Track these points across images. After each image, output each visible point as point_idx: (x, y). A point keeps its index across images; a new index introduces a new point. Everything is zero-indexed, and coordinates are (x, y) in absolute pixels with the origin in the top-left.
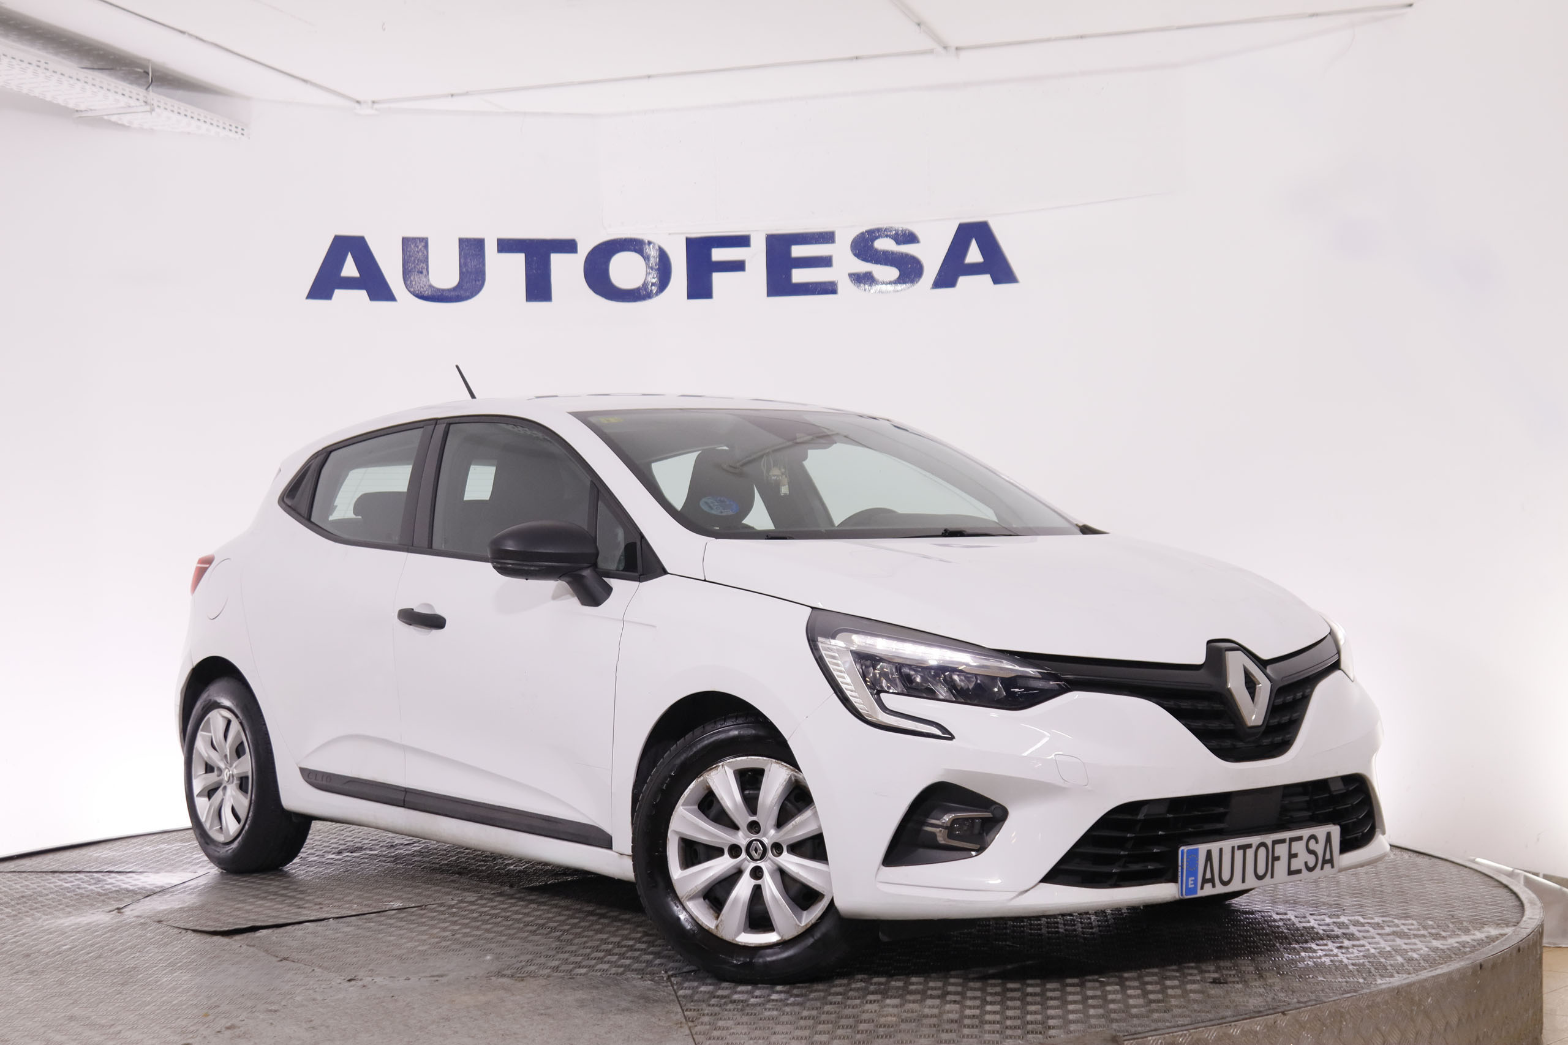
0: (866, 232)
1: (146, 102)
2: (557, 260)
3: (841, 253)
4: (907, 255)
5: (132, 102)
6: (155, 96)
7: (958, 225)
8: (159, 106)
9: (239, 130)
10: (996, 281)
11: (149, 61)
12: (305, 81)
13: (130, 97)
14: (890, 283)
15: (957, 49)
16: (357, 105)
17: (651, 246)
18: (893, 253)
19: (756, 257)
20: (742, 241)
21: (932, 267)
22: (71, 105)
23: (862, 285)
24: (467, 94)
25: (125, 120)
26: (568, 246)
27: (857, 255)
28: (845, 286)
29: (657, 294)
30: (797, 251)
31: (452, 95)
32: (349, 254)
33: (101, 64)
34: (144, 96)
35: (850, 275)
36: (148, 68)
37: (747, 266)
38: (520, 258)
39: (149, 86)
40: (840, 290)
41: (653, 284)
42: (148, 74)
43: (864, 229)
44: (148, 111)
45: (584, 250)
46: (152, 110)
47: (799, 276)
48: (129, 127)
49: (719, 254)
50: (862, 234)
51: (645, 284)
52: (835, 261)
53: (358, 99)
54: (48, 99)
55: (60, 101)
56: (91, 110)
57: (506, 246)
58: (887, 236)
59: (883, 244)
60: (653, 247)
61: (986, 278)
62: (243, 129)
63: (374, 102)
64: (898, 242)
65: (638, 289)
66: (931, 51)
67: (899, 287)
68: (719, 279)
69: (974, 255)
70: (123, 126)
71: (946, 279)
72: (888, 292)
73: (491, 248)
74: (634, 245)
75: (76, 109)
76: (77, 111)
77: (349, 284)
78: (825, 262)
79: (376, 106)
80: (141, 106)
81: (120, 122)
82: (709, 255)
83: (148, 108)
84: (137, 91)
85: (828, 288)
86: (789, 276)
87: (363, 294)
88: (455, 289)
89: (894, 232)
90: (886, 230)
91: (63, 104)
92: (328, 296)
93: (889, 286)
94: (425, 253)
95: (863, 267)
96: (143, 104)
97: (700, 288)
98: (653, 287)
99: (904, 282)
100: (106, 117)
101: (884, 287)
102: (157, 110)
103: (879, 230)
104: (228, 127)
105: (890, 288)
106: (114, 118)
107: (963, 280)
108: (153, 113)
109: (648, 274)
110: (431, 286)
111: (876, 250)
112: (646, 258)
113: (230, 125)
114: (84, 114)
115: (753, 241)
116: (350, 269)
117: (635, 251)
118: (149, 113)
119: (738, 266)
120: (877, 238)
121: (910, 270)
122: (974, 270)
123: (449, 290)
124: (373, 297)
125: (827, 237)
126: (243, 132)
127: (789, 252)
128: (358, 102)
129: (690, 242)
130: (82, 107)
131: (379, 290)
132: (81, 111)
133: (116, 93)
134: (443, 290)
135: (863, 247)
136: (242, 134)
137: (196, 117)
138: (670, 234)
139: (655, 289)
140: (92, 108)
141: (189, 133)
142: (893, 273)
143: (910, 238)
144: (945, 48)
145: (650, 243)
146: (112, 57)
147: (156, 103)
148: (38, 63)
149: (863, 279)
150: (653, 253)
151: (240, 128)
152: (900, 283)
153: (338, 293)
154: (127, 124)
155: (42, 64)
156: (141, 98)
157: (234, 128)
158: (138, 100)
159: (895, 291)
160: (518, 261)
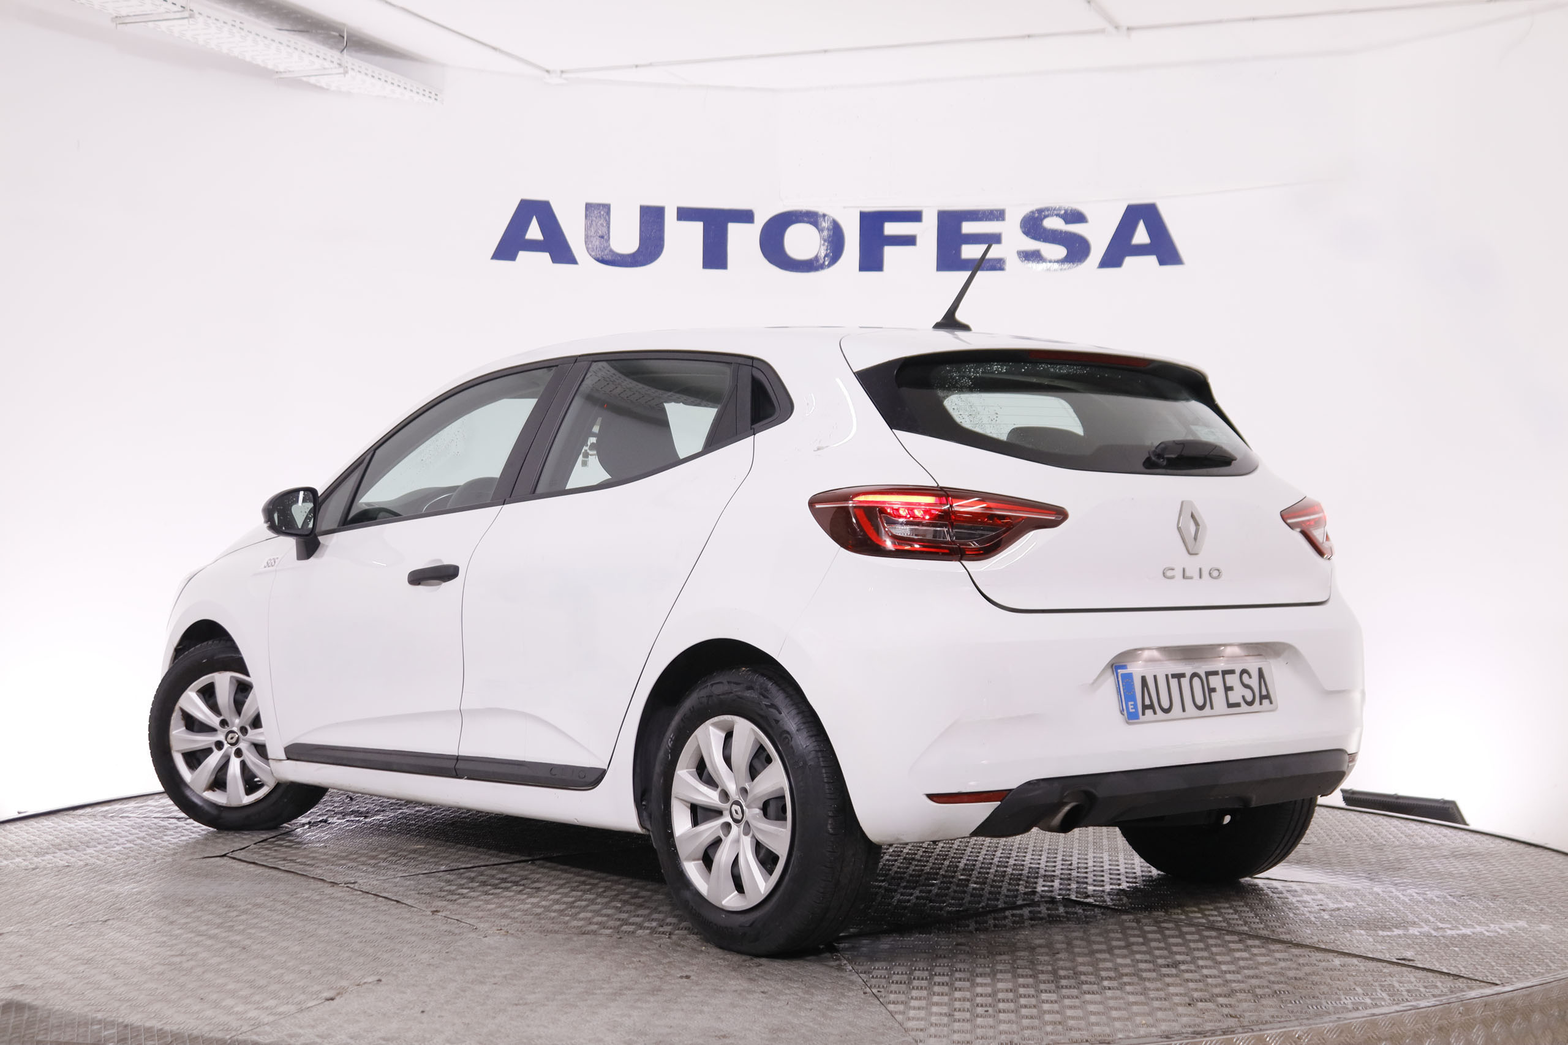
0: (1036, 210)
1: (340, 65)
2: (733, 229)
3: (1010, 230)
4: (1075, 234)
5: (327, 64)
6: (349, 59)
7: (1126, 207)
8: (353, 69)
9: (433, 96)
10: (1162, 262)
11: (344, 25)
12: (495, 49)
13: (325, 59)
14: (1057, 261)
15: (1128, 29)
16: (546, 75)
17: (825, 218)
18: (1061, 232)
19: (927, 232)
20: (914, 216)
21: (1099, 246)
22: (270, 67)
23: (1030, 262)
24: (651, 65)
25: (323, 82)
26: (746, 216)
27: (1027, 233)
28: (1013, 262)
29: (829, 265)
30: (968, 228)
31: (637, 66)
32: (534, 217)
33: (300, 27)
34: (339, 59)
35: (1019, 252)
36: (344, 32)
37: (918, 241)
38: (697, 227)
39: (343, 50)
40: (1008, 266)
41: (826, 256)
42: (343, 37)
43: (1034, 208)
44: (342, 73)
45: (761, 220)
46: (346, 72)
47: (970, 252)
48: (328, 89)
49: (891, 229)
50: (1033, 212)
51: (817, 256)
52: (1004, 239)
53: (548, 68)
54: (248, 59)
55: (259, 61)
56: (290, 71)
57: (685, 214)
58: (1057, 215)
59: (1053, 223)
60: (827, 219)
61: (1152, 260)
62: (436, 95)
63: (562, 72)
64: (1067, 222)
65: (811, 260)
66: (1103, 31)
67: (1066, 266)
68: (889, 252)
69: (1141, 236)
70: (321, 88)
71: (1113, 258)
72: (1055, 270)
73: (670, 216)
74: (811, 218)
75: (276, 70)
76: (277, 72)
77: (533, 246)
79: (564, 75)
80: (336, 68)
81: (318, 84)
82: (882, 229)
83: (341, 70)
84: (334, 54)
85: (997, 265)
86: (959, 252)
87: (545, 256)
88: (633, 255)
89: (1063, 212)
90: (1055, 209)
91: (262, 65)
92: (512, 257)
93: (1056, 264)
94: (607, 218)
95: (1032, 245)
96: (337, 66)
97: (871, 261)
98: (826, 259)
99: (1070, 262)
100: (305, 79)
101: (1049, 265)
102: (350, 72)
103: (1048, 209)
104: (421, 92)
105: (1056, 266)
106: (312, 80)
107: (1129, 261)
108: (347, 75)
109: (821, 245)
110: (611, 251)
111: (1045, 229)
112: (820, 230)
113: (424, 90)
114: (283, 75)
115: (924, 217)
116: (534, 232)
117: (811, 223)
118: (343, 75)
119: (909, 241)
120: (1046, 217)
121: (1077, 249)
122: (1141, 250)
123: (628, 256)
124: (556, 259)
125: (997, 215)
126: (436, 97)
127: (959, 228)
128: (548, 71)
129: (863, 215)
130: (280, 68)
131: (562, 254)
132: (281, 72)
133: (310, 54)
134: (623, 255)
135: (1033, 226)
136: (436, 99)
137: (390, 80)
138: (845, 207)
139: (827, 261)
140: (290, 69)
141: (385, 97)
142: (1061, 251)
143: (1077, 217)
144: (1117, 28)
145: (824, 216)
146: (309, 21)
147: (350, 66)
148: (233, 23)
149: (1031, 257)
150: (825, 224)
151: (433, 93)
152: (1067, 261)
153: (522, 255)
154: (325, 86)
155: (238, 24)
156: (336, 61)
157: (427, 93)
158: (332, 62)
159: (1061, 269)
160: (696, 229)
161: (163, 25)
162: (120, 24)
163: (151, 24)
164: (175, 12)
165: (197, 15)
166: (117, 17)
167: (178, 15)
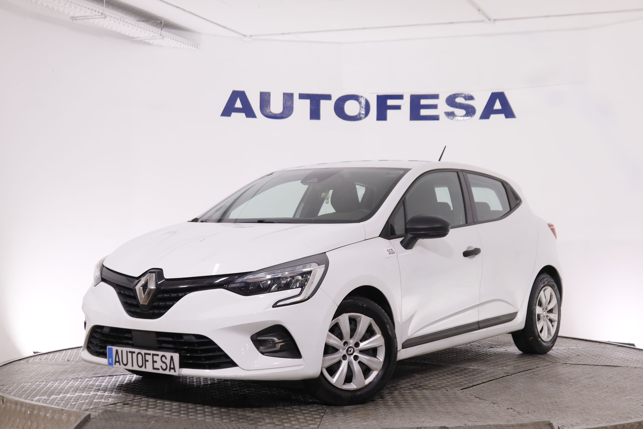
0: (452, 95)
2: (323, 103)
3: (441, 103)
4: (469, 105)
5: (155, 35)
6: (165, 32)
7: (491, 93)
8: (166, 36)
9: (196, 46)
10: (507, 117)
11: (162, 18)
12: (224, 27)
13: (155, 33)
15: (494, 20)
16: (244, 37)
17: (362, 98)
18: (463, 104)
19: (406, 104)
20: (400, 97)
21: (480, 109)
22: (131, 35)
23: (450, 117)
24: (289, 33)
25: (151, 42)
26: (328, 97)
27: (448, 104)
28: (443, 117)
29: (364, 118)
30: (423, 102)
31: (283, 34)
32: (239, 98)
33: (144, 19)
35: (445, 113)
36: (162, 21)
37: (402, 108)
39: (162, 29)
40: (441, 118)
41: (362, 114)
42: (162, 23)
44: (161, 38)
45: (334, 98)
47: (423, 112)
49: (390, 102)
51: (360, 114)
52: (439, 107)
53: (245, 34)
54: (122, 32)
55: (127, 34)
56: (139, 37)
57: (302, 96)
58: (461, 97)
59: (459, 100)
60: (363, 98)
61: (503, 116)
62: (198, 46)
63: (251, 36)
64: (466, 99)
65: (356, 116)
66: (483, 21)
67: (466, 118)
69: (498, 106)
71: (486, 115)
72: (460, 120)
73: (296, 97)
74: (355, 98)
76: (133, 38)
77: (238, 110)
78: (435, 107)
79: (252, 37)
81: (149, 42)
82: (386, 103)
84: (157, 30)
85: (436, 118)
86: (419, 112)
87: (243, 115)
88: (281, 114)
89: (464, 95)
90: (461, 94)
92: (229, 115)
93: (461, 117)
94: (269, 98)
95: (450, 109)
96: (160, 35)
97: (381, 116)
98: (362, 115)
99: (468, 116)
100: (144, 40)
101: (459, 118)
102: (165, 38)
103: (458, 94)
104: (192, 45)
105: (462, 118)
106: (147, 41)
107: (493, 116)
108: (163, 39)
109: (360, 110)
110: (271, 112)
111: (456, 103)
112: (360, 103)
114: (136, 39)
115: (405, 97)
116: (238, 104)
117: (356, 100)
119: (398, 107)
120: (457, 97)
121: (470, 111)
122: (498, 112)
123: (278, 114)
124: (247, 116)
125: (436, 97)
127: (419, 102)
128: (244, 36)
129: (378, 97)
130: (135, 36)
131: (250, 113)
132: (135, 38)
133: (149, 31)
134: (276, 114)
135: (451, 101)
136: (197, 48)
137: (180, 41)
138: (370, 93)
139: (363, 116)
141: (177, 48)
142: (463, 112)
143: (471, 98)
144: (489, 19)
145: (362, 97)
146: (148, 16)
147: (164, 35)
149: (450, 115)
150: (363, 101)
152: (466, 116)
153: (233, 114)
154: (153, 44)
155: (122, 19)
156: (159, 33)
157: (194, 45)
158: (158, 34)
159: (464, 120)
160: (307, 103)
161: (91, 21)
162: (74, 20)
163: (86, 20)
164: (98, 15)
165: (107, 17)
166: (72, 17)
167: (100, 17)
